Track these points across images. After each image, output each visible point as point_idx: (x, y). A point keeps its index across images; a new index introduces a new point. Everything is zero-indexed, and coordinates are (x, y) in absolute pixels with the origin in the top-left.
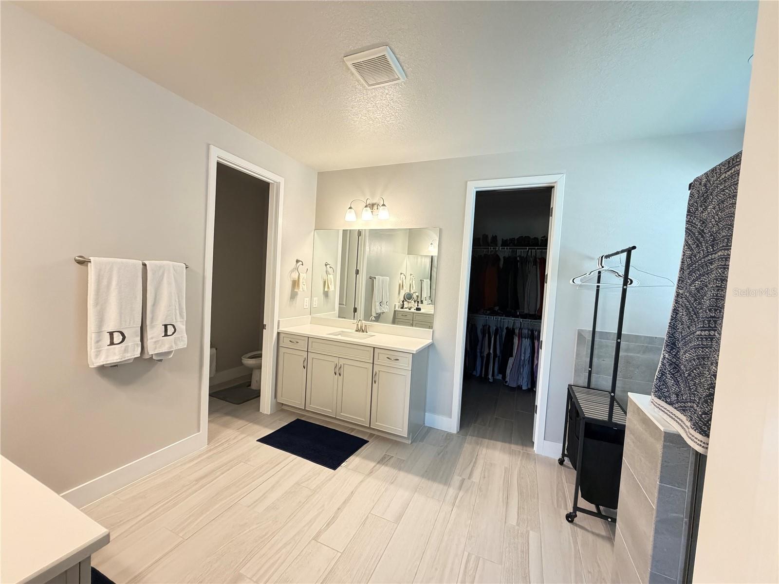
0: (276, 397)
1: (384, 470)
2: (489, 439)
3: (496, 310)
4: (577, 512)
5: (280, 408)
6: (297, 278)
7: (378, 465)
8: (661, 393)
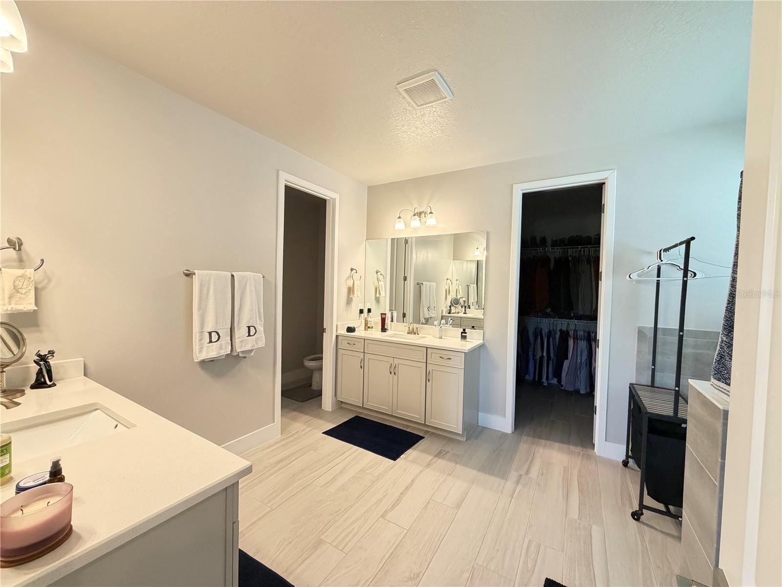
0: (336, 395)
1: (441, 463)
2: (545, 439)
3: (548, 312)
4: (643, 510)
5: (340, 405)
6: (352, 285)
7: (435, 459)
8: (720, 375)
